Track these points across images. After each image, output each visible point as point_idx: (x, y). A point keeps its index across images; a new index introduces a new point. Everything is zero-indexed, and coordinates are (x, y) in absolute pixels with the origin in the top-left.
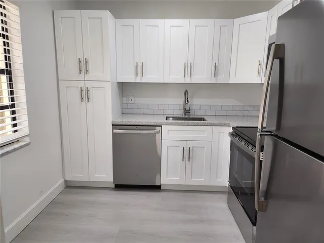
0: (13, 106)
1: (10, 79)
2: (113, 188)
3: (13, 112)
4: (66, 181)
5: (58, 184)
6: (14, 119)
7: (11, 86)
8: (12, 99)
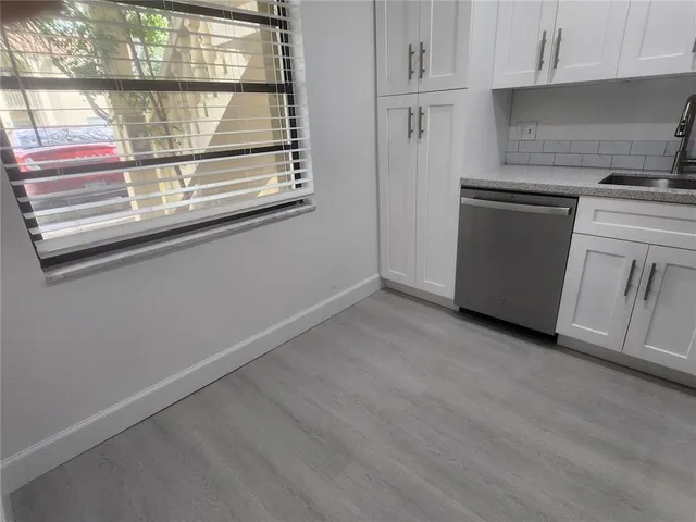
0: (295, 145)
1: (291, 100)
2: (455, 312)
3: (296, 156)
4: (383, 280)
5: (367, 281)
6: (297, 166)
7: (292, 112)
8: (294, 134)
